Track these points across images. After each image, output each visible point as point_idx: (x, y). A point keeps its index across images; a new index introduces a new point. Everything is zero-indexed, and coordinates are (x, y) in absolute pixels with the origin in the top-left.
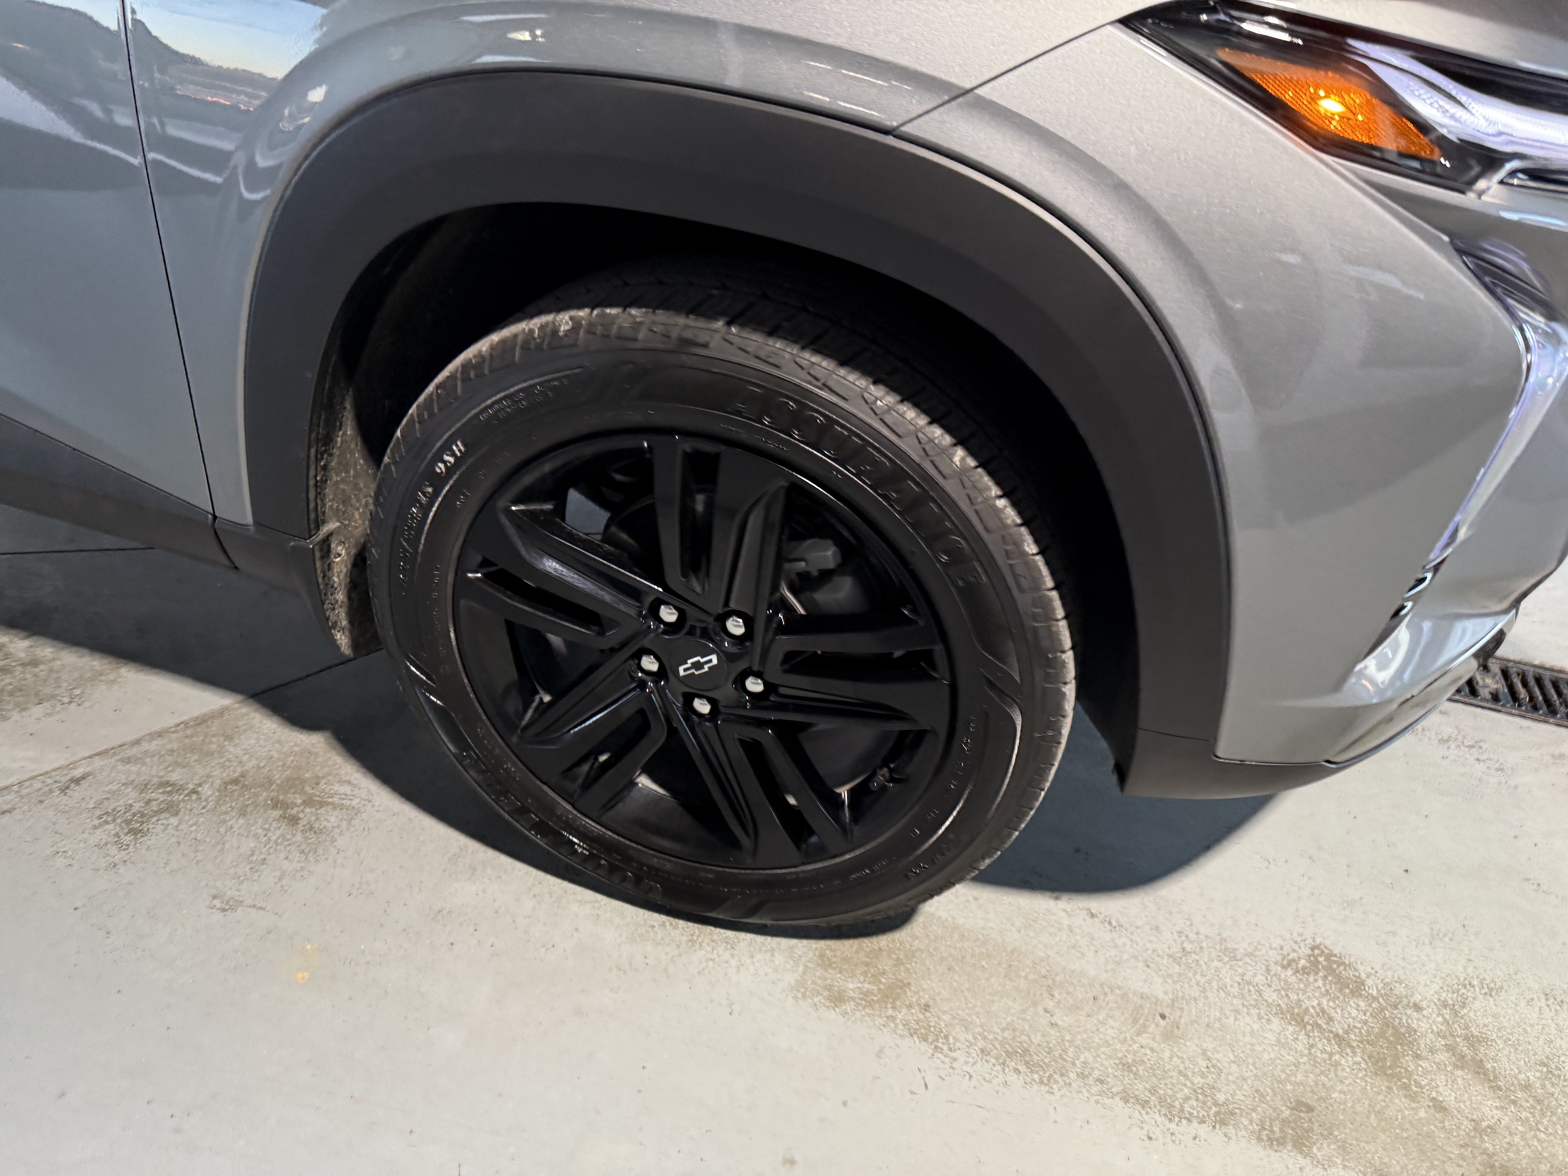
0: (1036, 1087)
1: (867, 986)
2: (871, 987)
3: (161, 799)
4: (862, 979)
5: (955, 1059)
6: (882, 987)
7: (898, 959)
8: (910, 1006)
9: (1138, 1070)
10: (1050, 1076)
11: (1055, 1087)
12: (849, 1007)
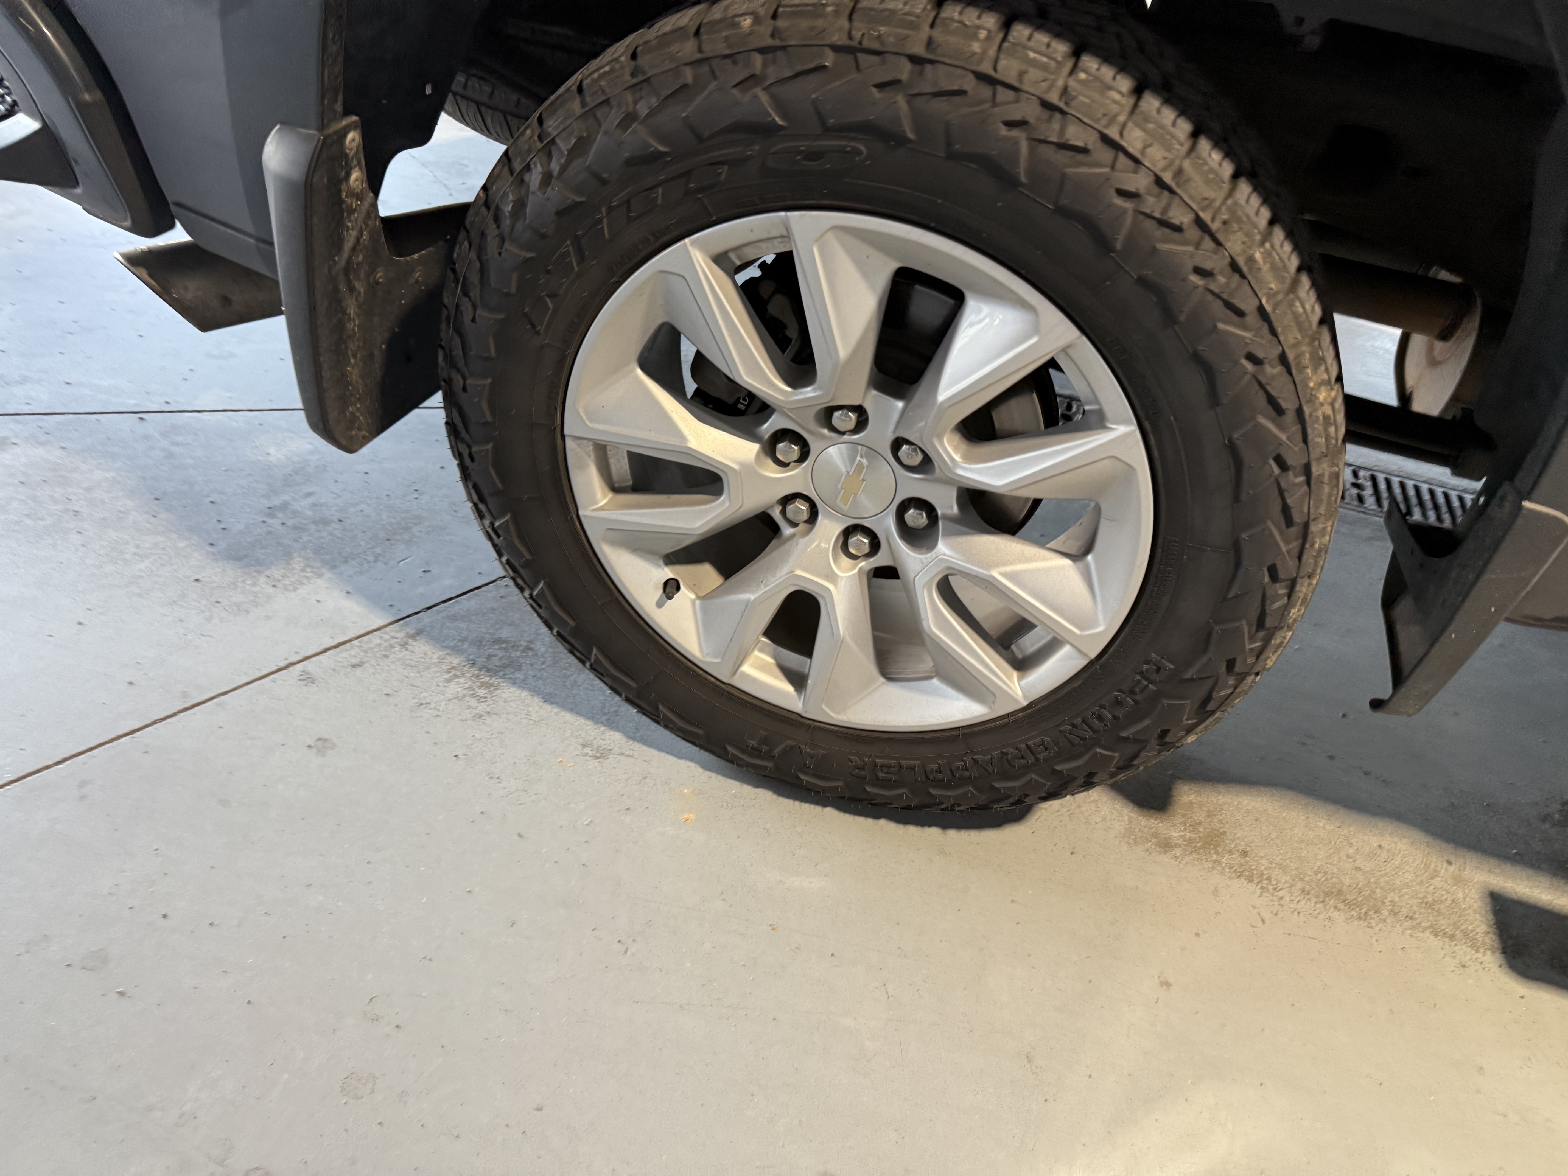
0: (1355, 923)
1: (1188, 834)
2: (1193, 835)
3: (501, 655)
4: (1182, 828)
5: (1281, 898)
6: (1201, 835)
7: (1209, 811)
8: (1230, 852)
9: (1439, 908)
10: (1366, 913)
11: (1372, 921)
12: (1178, 852)
